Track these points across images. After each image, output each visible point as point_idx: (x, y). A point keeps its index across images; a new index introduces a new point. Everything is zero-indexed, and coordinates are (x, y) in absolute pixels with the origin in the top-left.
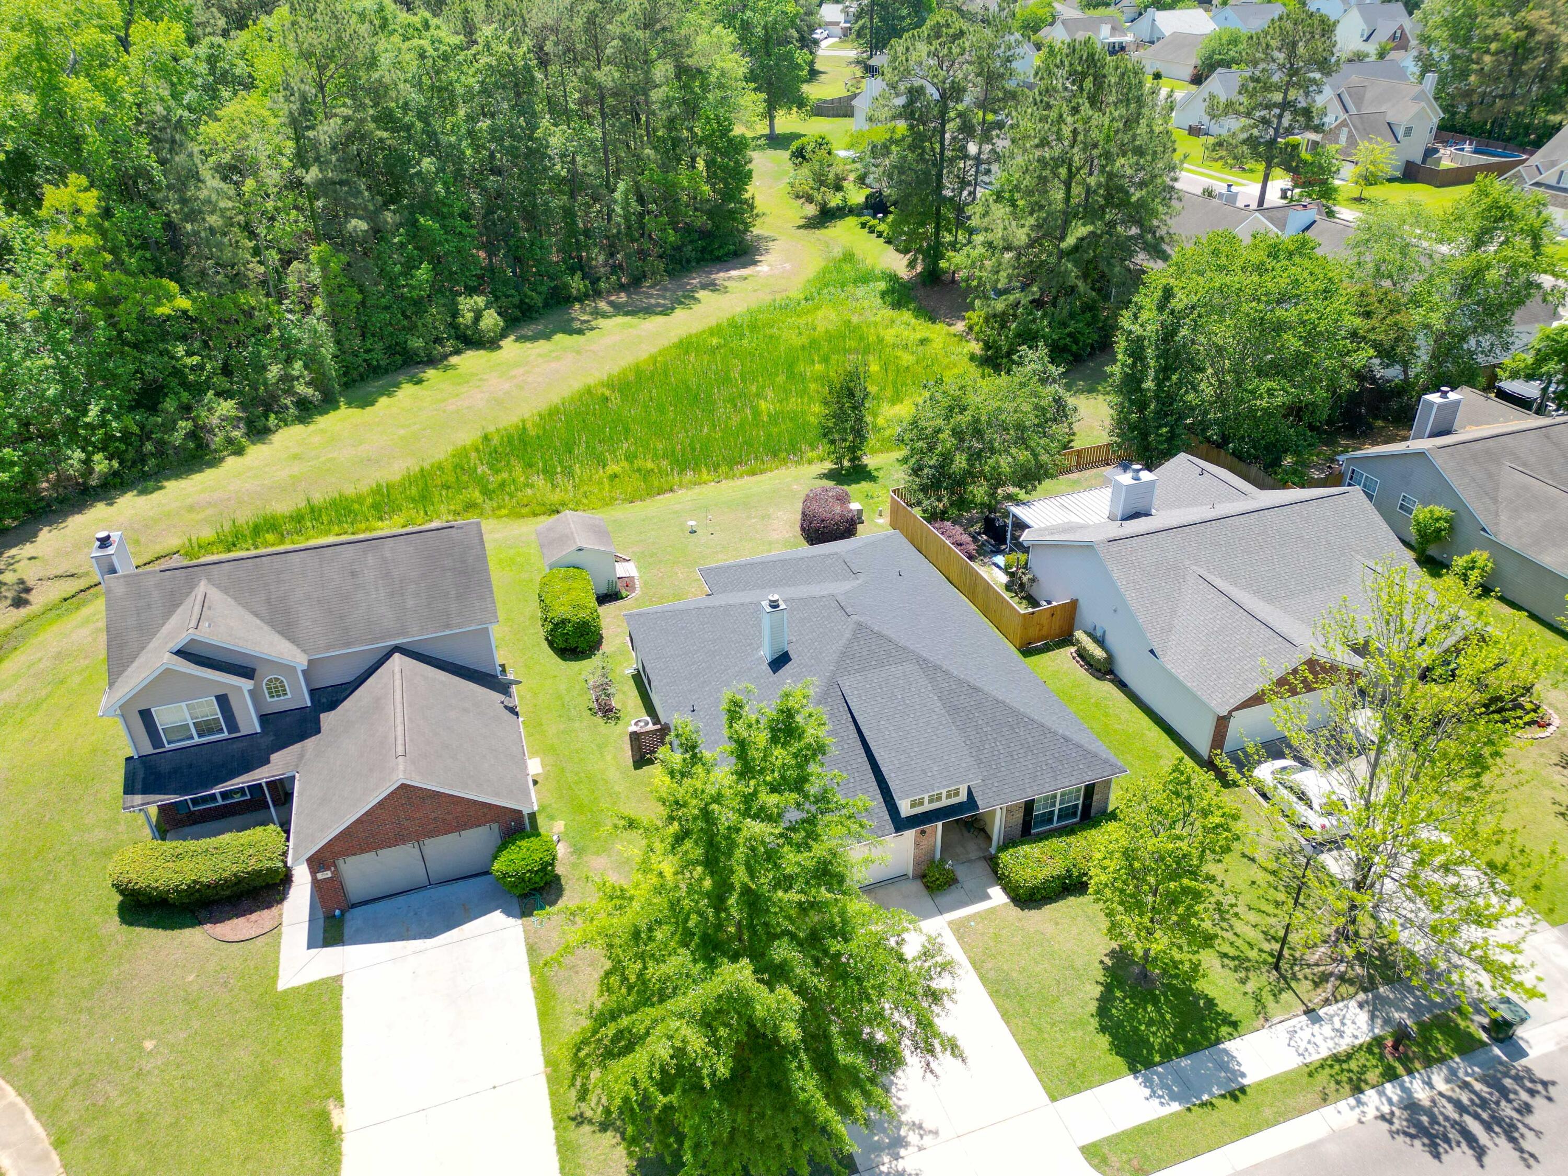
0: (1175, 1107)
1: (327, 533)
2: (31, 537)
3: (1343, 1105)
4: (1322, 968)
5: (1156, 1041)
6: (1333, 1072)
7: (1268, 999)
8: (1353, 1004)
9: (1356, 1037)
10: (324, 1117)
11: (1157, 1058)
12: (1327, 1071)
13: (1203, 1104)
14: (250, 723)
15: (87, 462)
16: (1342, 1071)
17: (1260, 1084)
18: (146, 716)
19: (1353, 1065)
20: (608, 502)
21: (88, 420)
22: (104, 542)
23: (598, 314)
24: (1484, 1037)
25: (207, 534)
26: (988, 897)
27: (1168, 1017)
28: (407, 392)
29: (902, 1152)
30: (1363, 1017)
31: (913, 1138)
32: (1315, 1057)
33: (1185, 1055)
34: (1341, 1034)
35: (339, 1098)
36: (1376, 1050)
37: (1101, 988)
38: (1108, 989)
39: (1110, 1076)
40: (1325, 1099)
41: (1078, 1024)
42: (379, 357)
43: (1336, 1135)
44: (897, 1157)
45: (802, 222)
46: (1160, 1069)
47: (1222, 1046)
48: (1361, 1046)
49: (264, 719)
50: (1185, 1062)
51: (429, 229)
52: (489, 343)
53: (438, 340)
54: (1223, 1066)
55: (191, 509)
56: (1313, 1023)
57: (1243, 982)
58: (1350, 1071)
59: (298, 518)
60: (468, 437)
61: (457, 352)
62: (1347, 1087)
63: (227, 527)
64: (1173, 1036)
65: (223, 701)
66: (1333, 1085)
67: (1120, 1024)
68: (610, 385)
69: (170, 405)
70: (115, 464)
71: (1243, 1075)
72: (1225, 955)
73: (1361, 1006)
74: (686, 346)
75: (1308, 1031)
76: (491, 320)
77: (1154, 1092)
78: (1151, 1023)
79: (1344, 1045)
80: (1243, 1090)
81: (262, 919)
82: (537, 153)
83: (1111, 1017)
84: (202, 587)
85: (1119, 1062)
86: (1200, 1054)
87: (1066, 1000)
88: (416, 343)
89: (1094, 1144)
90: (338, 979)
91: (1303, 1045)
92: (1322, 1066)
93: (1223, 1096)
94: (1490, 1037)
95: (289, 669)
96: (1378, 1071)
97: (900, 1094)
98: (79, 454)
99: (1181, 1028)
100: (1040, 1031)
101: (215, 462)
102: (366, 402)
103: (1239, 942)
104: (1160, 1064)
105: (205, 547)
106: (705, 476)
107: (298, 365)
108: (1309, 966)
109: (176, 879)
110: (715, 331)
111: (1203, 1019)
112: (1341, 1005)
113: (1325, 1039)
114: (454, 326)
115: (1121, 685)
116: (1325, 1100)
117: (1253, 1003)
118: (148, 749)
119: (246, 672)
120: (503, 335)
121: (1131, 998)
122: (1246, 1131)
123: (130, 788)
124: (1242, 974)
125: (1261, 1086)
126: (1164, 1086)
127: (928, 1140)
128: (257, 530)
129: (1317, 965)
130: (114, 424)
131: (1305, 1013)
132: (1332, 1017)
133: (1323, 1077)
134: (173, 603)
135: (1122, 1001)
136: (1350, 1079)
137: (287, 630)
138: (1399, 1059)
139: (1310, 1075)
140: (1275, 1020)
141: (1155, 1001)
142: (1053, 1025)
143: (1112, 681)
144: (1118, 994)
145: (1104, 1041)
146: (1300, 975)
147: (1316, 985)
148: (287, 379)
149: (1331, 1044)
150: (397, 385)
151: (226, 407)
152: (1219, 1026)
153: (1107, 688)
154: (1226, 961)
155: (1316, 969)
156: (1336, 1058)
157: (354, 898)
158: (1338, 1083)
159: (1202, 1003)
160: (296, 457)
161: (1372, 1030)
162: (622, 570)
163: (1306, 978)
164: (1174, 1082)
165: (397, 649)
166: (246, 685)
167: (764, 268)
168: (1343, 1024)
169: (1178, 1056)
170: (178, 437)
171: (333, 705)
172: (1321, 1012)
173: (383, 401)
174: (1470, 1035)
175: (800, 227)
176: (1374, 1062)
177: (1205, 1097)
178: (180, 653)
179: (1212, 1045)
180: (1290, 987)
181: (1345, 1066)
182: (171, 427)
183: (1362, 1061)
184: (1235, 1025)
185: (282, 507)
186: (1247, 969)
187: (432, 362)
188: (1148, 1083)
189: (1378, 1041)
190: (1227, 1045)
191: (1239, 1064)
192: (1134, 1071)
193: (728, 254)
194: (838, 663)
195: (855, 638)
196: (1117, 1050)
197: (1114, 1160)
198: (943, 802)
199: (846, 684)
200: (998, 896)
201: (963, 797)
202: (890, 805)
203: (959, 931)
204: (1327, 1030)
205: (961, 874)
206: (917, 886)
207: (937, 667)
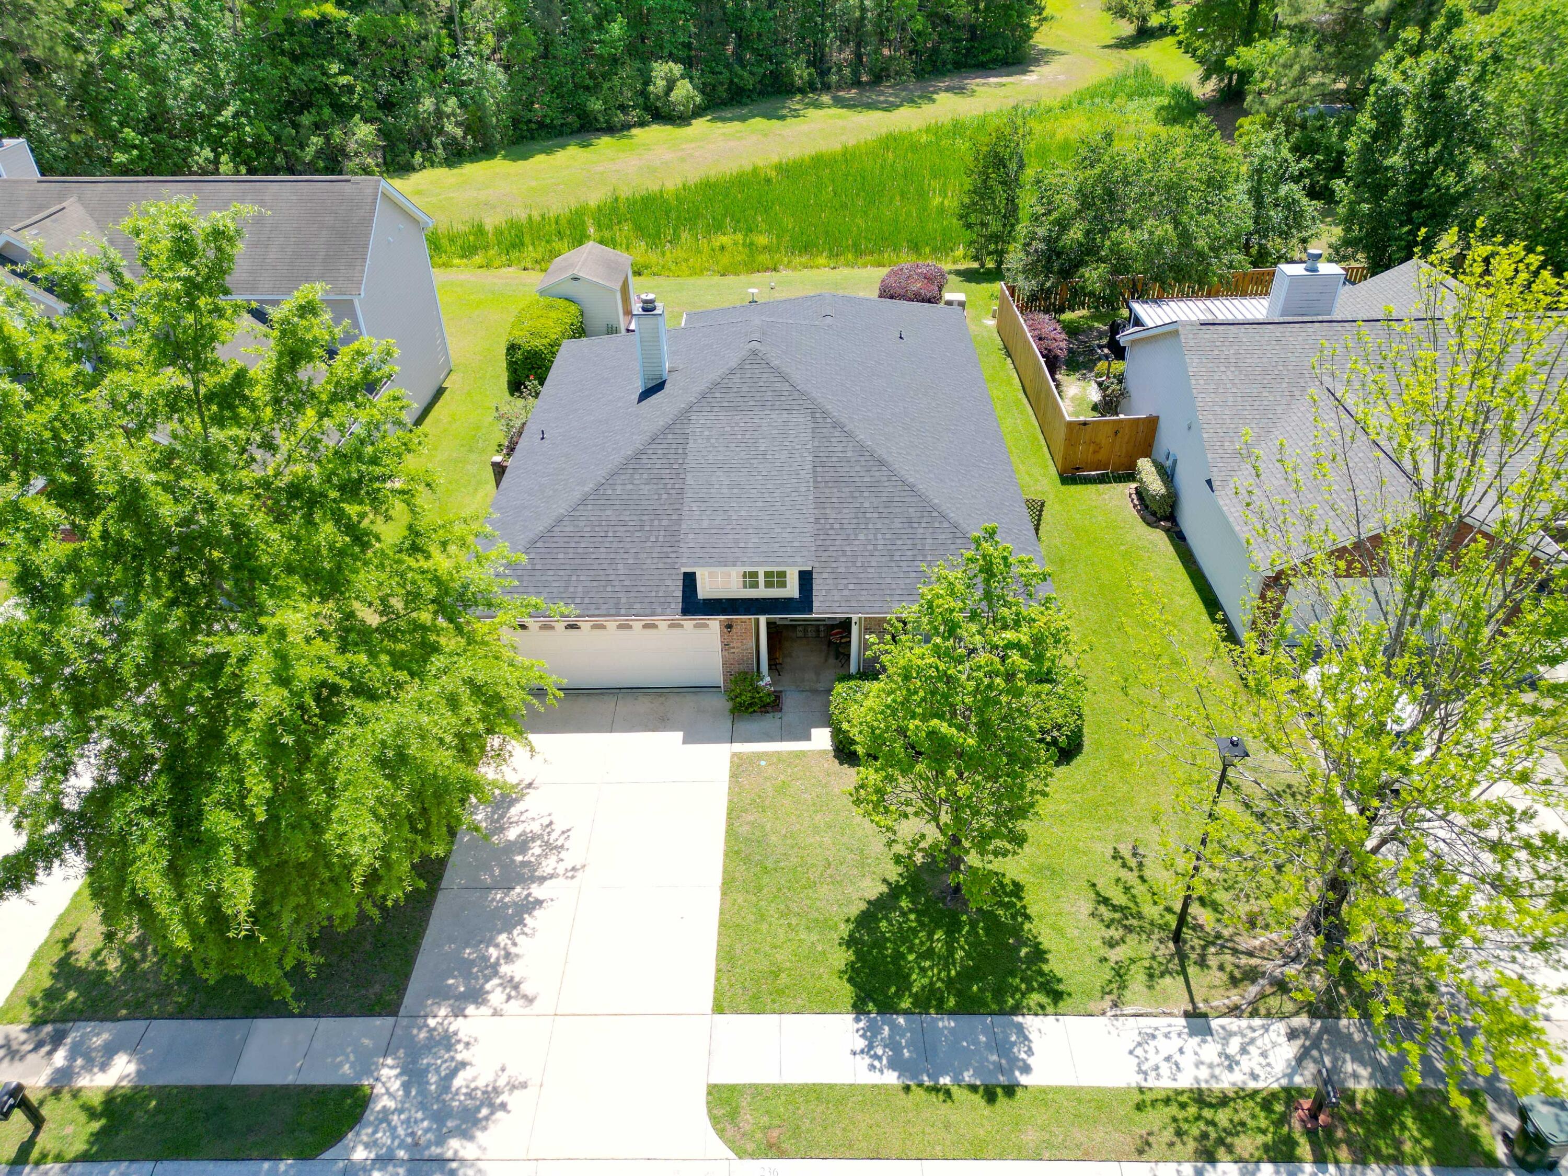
0: (891, 1078)
4: (1254, 962)
5: (918, 982)
6: (1181, 1115)
7: (1137, 979)
8: (1279, 1028)
9: (1255, 1077)
11: (906, 1004)
12: (1174, 1110)
13: (936, 1089)
15: (214, 162)
16: (1198, 1118)
17: (1044, 1090)
19: (1223, 1117)
21: (221, 119)
23: (814, 104)
24: (1501, 1151)
26: (808, 738)
27: (960, 954)
28: (569, 153)
29: (471, 1010)
30: (1288, 1051)
31: (496, 997)
32: (1165, 1083)
33: (952, 1013)
34: (1231, 1063)
36: (1279, 1108)
37: (884, 889)
38: (895, 892)
39: (820, 1006)
40: (1143, 1149)
41: (824, 925)
44: (458, 1013)
45: (1112, 42)
46: (901, 1020)
47: (1019, 1019)
48: (1256, 1092)
50: (946, 1023)
52: (679, 120)
53: (623, 108)
54: (1003, 1048)
56: (1192, 1034)
57: (1112, 944)
58: (1213, 1123)
60: (595, 198)
61: (642, 124)
62: (1191, 1145)
64: (950, 982)
66: (1168, 1134)
67: (879, 943)
68: (779, 168)
69: (307, 119)
71: (1026, 1069)
72: (1106, 901)
73: (1292, 1035)
74: (890, 141)
75: (1176, 1042)
76: (684, 91)
77: (870, 1047)
78: (929, 954)
79: (1227, 1081)
80: (1010, 1090)
83: (872, 931)
85: (847, 991)
86: (976, 1020)
87: (824, 890)
88: (596, 105)
89: (732, 1088)
91: (1154, 1059)
92: (1167, 1101)
93: (973, 1088)
94: (1512, 1156)
96: (1260, 1139)
97: (520, 939)
99: (967, 975)
100: (762, 917)
102: (524, 156)
103: (1140, 889)
104: (906, 1012)
107: (454, 103)
108: (1235, 952)
111: (1012, 974)
112: (1257, 1022)
113: (1199, 1064)
114: (643, 93)
115: (1178, 538)
116: (1141, 1152)
117: (1109, 975)
120: (696, 112)
121: (919, 913)
124: (1116, 933)
125: (1045, 1095)
126: (893, 1045)
127: (515, 1006)
129: (1250, 954)
130: (247, 129)
131: (1187, 1015)
132: (1231, 1034)
133: (1157, 1118)
135: (904, 914)
136: (1205, 1136)
138: (1311, 1134)
139: (1140, 1107)
140: (1128, 1010)
141: (953, 928)
142: (782, 915)
143: (1167, 531)
144: (904, 903)
145: (842, 957)
146: (1213, 961)
147: (1234, 982)
148: (438, 115)
149: (1204, 1073)
150: (563, 146)
151: (366, 131)
152: (1031, 989)
153: (1159, 538)
154: (1102, 909)
155: (1244, 960)
156: (1200, 1098)
158: (1179, 1133)
159: (1024, 952)
161: (1290, 1076)
163: (1221, 968)
164: (911, 1044)
168: (1244, 1050)
169: (940, 1010)
170: (308, 152)
172: (1215, 1024)
173: (539, 157)
174: (1474, 1140)
175: (1103, 46)
176: (1264, 1123)
177: (945, 1080)
179: (1002, 1012)
180: (1184, 972)
181: (1207, 1113)
183: (1244, 1115)
184: (1057, 996)
186: (1129, 929)
187: (611, 130)
188: (871, 1034)
189: (1290, 1095)
190: (1030, 1022)
191: (1030, 1052)
192: (859, 1009)
193: (994, 61)
194: (703, 396)
195: (741, 367)
196: (854, 974)
197: (748, 1120)
198: (762, 592)
199: (699, 420)
200: (822, 738)
201: (792, 590)
202: (690, 580)
203: (739, 767)
204: (1210, 1050)
205: (790, 701)
206: (721, 703)
207: (837, 425)
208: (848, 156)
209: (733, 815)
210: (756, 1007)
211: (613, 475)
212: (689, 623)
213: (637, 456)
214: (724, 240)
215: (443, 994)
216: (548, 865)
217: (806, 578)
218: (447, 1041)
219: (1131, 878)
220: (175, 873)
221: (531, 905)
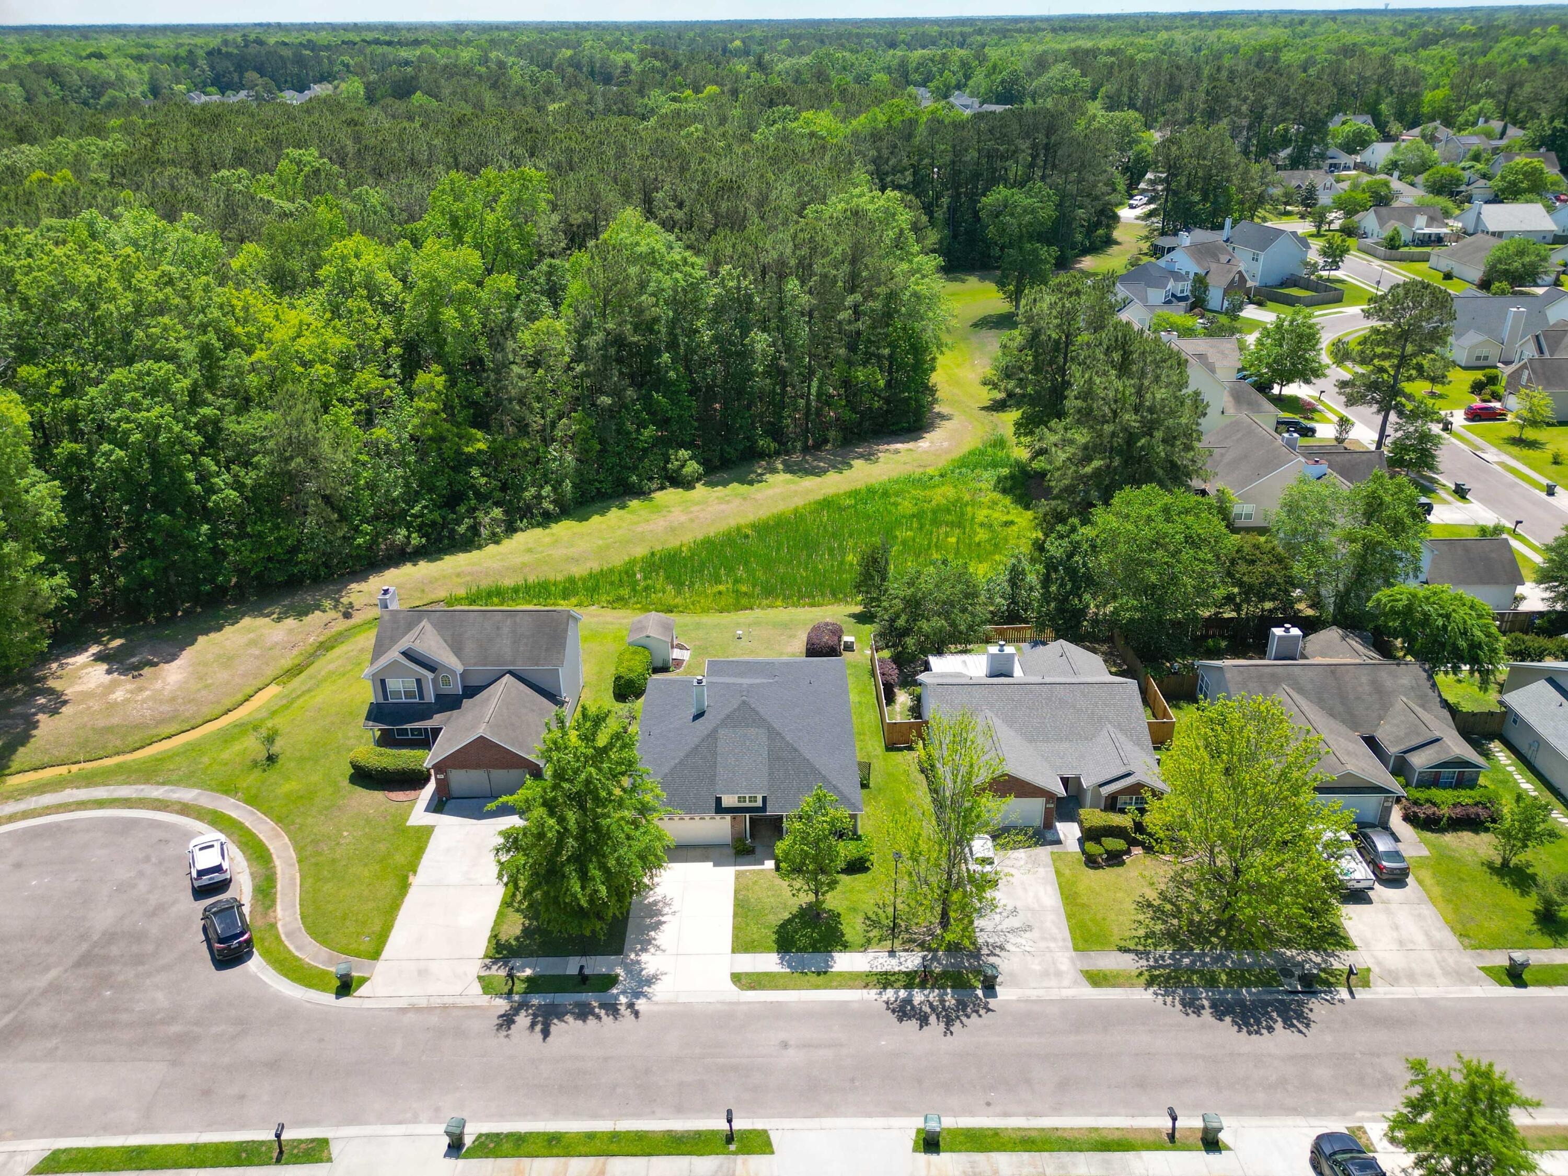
0: (788, 970)
1: (529, 602)
2: (365, 579)
3: (874, 991)
5: (800, 944)
6: (880, 978)
7: (875, 941)
8: (917, 955)
9: (905, 968)
10: (407, 877)
11: (795, 950)
12: (878, 976)
13: (802, 973)
14: (430, 697)
15: (408, 537)
16: (885, 978)
17: (836, 972)
18: (383, 682)
19: (892, 978)
20: (705, 610)
21: (414, 512)
22: (386, 592)
23: (774, 471)
25: (462, 592)
26: (765, 864)
27: (815, 935)
28: (614, 514)
29: (644, 954)
30: (918, 961)
31: (652, 950)
32: (877, 970)
33: (810, 952)
34: (901, 964)
35: (415, 872)
36: (911, 976)
38: (795, 916)
39: (768, 950)
40: (866, 987)
41: (769, 927)
42: (606, 487)
43: (862, 1001)
44: (640, 955)
45: (989, 404)
46: (792, 954)
47: (832, 953)
48: (905, 972)
49: (438, 696)
50: (808, 955)
51: (658, 402)
52: (688, 485)
53: (649, 478)
54: (825, 961)
55: (458, 575)
56: (890, 957)
57: (868, 931)
58: (889, 979)
59: (516, 590)
60: (640, 551)
61: (662, 488)
62: (882, 985)
63: (474, 589)
64: (810, 944)
65: (419, 681)
66: (875, 983)
67: (787, 932)
68: (753, 526)
69: (462, 509)
70: (424, 540)
71: (832, 967)
72: (869, 919)
73: (921, 956)
74: (827, 504)
75: (885, 959)
76: (692, 467)
77: (782, 962)
78: (803, 936)
79: (897, 969)
80: (827, 972)
81: (411, 794)
82: (745, 354)
83: (785, 928)
84: (424, 622)
85: (775, 946)
86: (817, 954)
87: (770, 916)
88: (634, 479)
89: (739, 973)
90: (433, 827)
91: (876, 964)
92: (877, 974)
93: (815, 972)
95: (453, 672)
96: (902, 983)
98: (404, 532)
99: (818, 942)
101: (480, 547)
102: (584, 518)
103: (882, 915)
104: (795, 952)
105: (459, 600)
106: (779, 603)
107: (548, 488)
109: (377, 764)
110: (854, 494)
111: (832, 941)
112: (911, 953)
113: (891, 964)
114: (665, 468)
117: (865, 941)
118: (381, 700)
119: (432, 669)
120: (698, 480)
121: (802, 923)
122: (817, 987)
123: (368, 718)
124: (871, 928)
125: (840, 974)
126: (789, 961)
127: (659, 952)
128: (489, 595)
130: (428, 516)
131: (890, 952)
132: (902, 957)
133: (873, 978)
134: (410, 627)
135: (797, 923)
136: (885, 983)
137: (457, 650)
139: (868, 976)
140: (870, 950)
141: (814, 927)
142: (755, 924)
144: (797, 920)
145: (774, 936)
146: (902, 936)
147: (908, 942)
148: (539, 497)
149: (891, 967)
150: (608, 508)
151: (497, 512)
152: (838, 945)
154: (868, 921)
156: (886, 973)
157: (455, 794)
158: (879, 982)
159: (837, 934)
160: (530, 550)
161: (917, 967)
162: (676, 654)
163: (904, 938)
164: (795, 961)
165: (510, 672)
166: (430, 675)
167: (927, 443)
168: (905, 961)
169: (806, 952)
170: (462, 529)
171: (471, 696)
172: (898, 954)
173: (596, 519)
175: (983, 408)
176: (905, 979)
177: (805, 970)
178: (404, 653)
179: (827, 952)
180: (891, 940)
181: (888, 977)
182: (459, 522)
183: (898, 978)
184: (846, 947)
185: (508, 582)
186: (876, 927)
187: (639, 494)
188: (782, 959)
189: (916, 972)
190: (836, 954)
191: (834, 962)
192: (779, 952)
193: (902, 430)
194: (723, 721)
195: (739, 709)
196: (777, 942)
197: (744, 981)
198: (747, 804)
199: (722, 732)
200: (770, 864)
201: (759, 803)
202: (719, 800)
203: (738, 876)
204: (894, 962)
205: (759, 850)
206: (731, 851)
207: (778, 734)
208: (798, 516)
209: (736, 892)
210: (746, 950)
211: (687, 756)
212: (718, 817)
213: (696, 748)
214: (721, 588)
215: (633, 950)
216: (666, 910)
217: (764, 799)
218: (638, 962)
219: (880, 912)
220: (583, 888)
221: (661, 923)
